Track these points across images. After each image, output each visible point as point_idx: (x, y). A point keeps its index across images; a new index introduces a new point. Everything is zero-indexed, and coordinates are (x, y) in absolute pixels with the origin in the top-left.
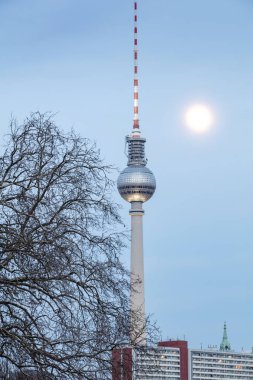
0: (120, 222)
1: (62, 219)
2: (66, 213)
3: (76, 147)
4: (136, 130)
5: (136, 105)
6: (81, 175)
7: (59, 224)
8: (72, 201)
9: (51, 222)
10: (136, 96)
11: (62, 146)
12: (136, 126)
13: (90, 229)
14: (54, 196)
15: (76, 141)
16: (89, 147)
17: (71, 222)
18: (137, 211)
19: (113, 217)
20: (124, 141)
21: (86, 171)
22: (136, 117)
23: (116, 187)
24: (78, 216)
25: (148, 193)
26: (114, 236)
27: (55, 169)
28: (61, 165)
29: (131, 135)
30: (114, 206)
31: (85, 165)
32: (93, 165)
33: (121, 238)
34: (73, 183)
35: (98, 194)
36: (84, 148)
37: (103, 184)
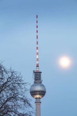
0: (31, 107)
1: (6, 106)
2: (8, 103)
3: (12, 75)
4: (38, 68)
5: (37, 58)
6: (14, 87)
7: (5, 108)
8: (11, 98)
9: (2, 107)
10: (37, 54)
11: (6, 75)
12: (38, 66)
13: (18, 110)
14: (3, 96)
15: (12, 73)
16: (18, 75)
17: (10, 107)
18: (38, 102)
19: (28, 105)
20: (33, 72)
21: (16, 85)
22: (37, 62)
23: (29, 92)
24: (13, 104)
25: (43, 94)
26: (28, 113)
27: (3, 85)
28: (6, 83)
29: (35, 70)
30: (28, 100)
31: (16, 82)
32: (20, 82)
33: (31, 114)
34: (11, 90)
35: (22, 95)
36: (15, 76)
37: (23, 90)
